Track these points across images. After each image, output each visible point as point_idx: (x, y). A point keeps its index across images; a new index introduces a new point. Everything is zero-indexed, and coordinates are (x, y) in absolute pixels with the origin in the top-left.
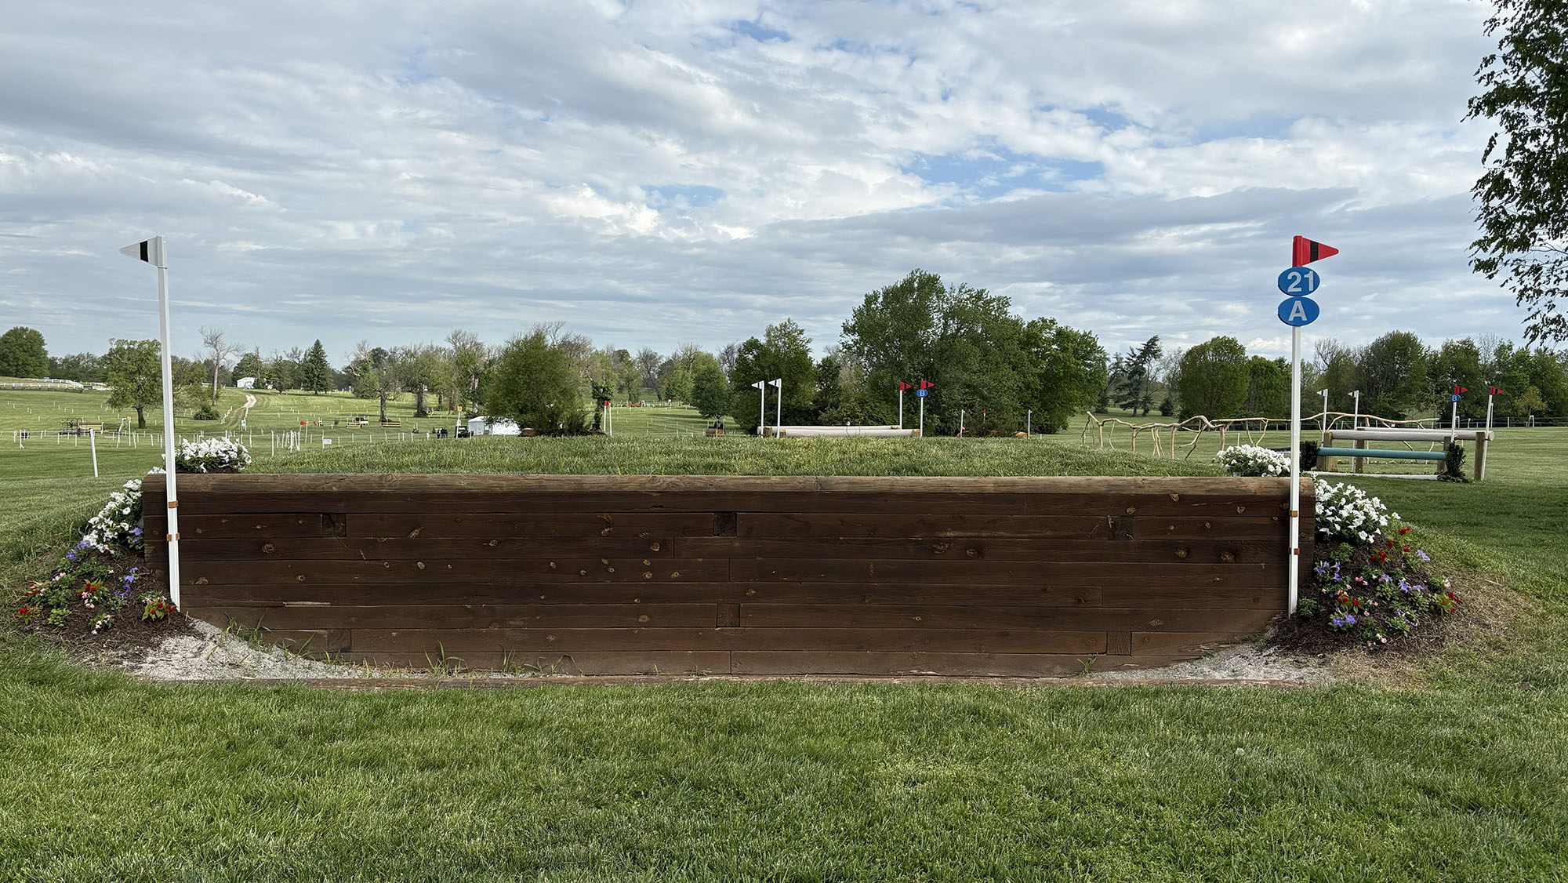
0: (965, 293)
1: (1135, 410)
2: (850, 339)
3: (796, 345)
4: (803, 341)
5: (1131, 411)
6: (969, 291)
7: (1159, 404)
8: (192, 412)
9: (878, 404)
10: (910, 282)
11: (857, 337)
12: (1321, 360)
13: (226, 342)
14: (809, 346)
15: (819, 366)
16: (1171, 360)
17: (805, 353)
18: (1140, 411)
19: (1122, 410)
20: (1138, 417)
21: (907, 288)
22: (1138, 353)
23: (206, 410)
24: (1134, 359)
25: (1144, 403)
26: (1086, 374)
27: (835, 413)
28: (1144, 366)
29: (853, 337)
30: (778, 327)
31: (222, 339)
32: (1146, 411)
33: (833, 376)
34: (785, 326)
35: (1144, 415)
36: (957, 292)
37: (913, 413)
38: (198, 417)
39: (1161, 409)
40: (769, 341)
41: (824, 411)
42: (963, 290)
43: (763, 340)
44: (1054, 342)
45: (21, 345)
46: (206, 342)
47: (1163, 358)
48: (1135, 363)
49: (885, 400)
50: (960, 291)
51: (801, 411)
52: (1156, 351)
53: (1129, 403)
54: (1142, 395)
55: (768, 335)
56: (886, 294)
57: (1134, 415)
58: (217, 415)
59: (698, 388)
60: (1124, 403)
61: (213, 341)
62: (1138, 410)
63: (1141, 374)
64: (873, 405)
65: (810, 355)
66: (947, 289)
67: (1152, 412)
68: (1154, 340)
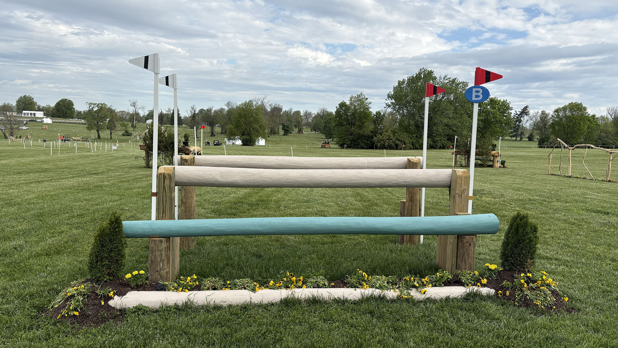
0: (447, 79)
1: (516, 138)
2: (389, 102)
3: (364, 105)
4: (367, 103)
5: (515, 138)
6: (449, 78)
7: (527, 136)
8: (121, 133)
9: (402, 133)
10: (420, 74)
11: (393, 101)
12: (609, 116)
13: (139, 105)
14: (370, 105)
15: (374, 115)
16: (534, 116)
17: (368, 109)
18: (519, 139)
19: (510, 138)
20: (517, 141)
21: (418, 77)
22: (518, 113)
23: (127, 132)
24: (517, 116)
25: (521, 135)
26: (504, 120)
27: (381, 137)
28: (521, 119)
29: (391, 101)
30: (356, 96)
31: (137, 104)
32: (521, 139)
33: (381, 120)
34: (359, 96)
35: (520, 140)
36: (442, 79)
37: (419, 138)
38: (123, 135)
39: (528, 138)
40: (351, 104)
41: (376, 136)
42: (446, 78)
43: (348, 103)
44: (489, 105)
45: (64, 106)
46: (131, 105)
47: (530, 115)
48: (517, 118)
49: (406, 131)
50: (444, 78)
51: (365, 136)
52: (527, 112)
53: (514, 135)
54: (520, 132)
55: (351, 100)
56: (409, 79)
57: (516, 140)
58: (131, 134)
59: (325, 126)
60: (511, 135)
61: (134, 105)
62: (517, 138)
63: (520, 122)
64: (399, 134)
65: (370, 110)
66: (438, 78)
67: (524, 139)
68: (526, 108)
